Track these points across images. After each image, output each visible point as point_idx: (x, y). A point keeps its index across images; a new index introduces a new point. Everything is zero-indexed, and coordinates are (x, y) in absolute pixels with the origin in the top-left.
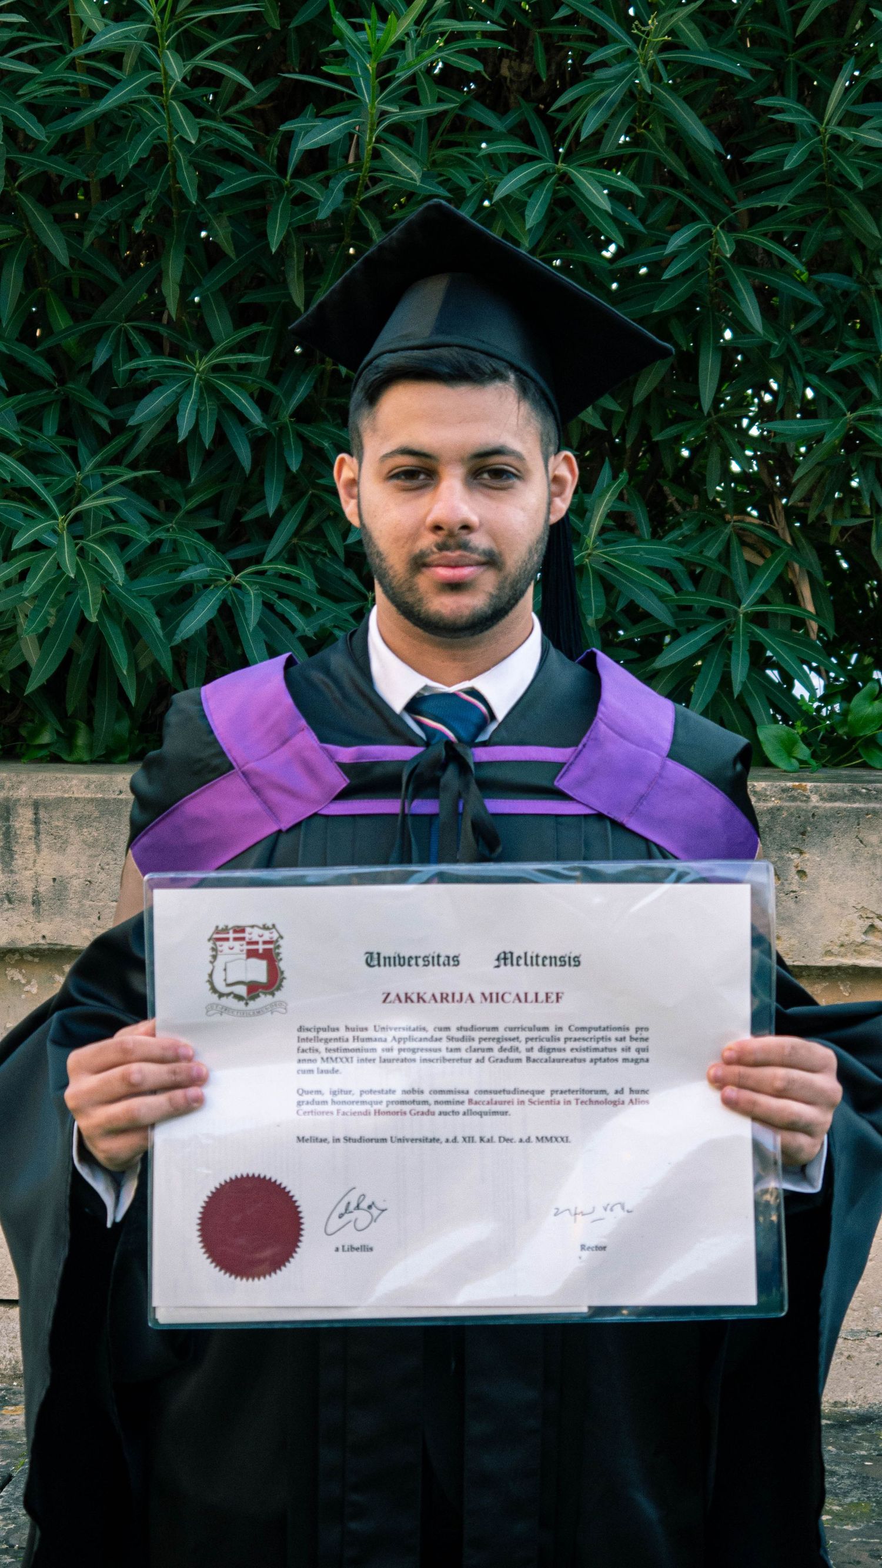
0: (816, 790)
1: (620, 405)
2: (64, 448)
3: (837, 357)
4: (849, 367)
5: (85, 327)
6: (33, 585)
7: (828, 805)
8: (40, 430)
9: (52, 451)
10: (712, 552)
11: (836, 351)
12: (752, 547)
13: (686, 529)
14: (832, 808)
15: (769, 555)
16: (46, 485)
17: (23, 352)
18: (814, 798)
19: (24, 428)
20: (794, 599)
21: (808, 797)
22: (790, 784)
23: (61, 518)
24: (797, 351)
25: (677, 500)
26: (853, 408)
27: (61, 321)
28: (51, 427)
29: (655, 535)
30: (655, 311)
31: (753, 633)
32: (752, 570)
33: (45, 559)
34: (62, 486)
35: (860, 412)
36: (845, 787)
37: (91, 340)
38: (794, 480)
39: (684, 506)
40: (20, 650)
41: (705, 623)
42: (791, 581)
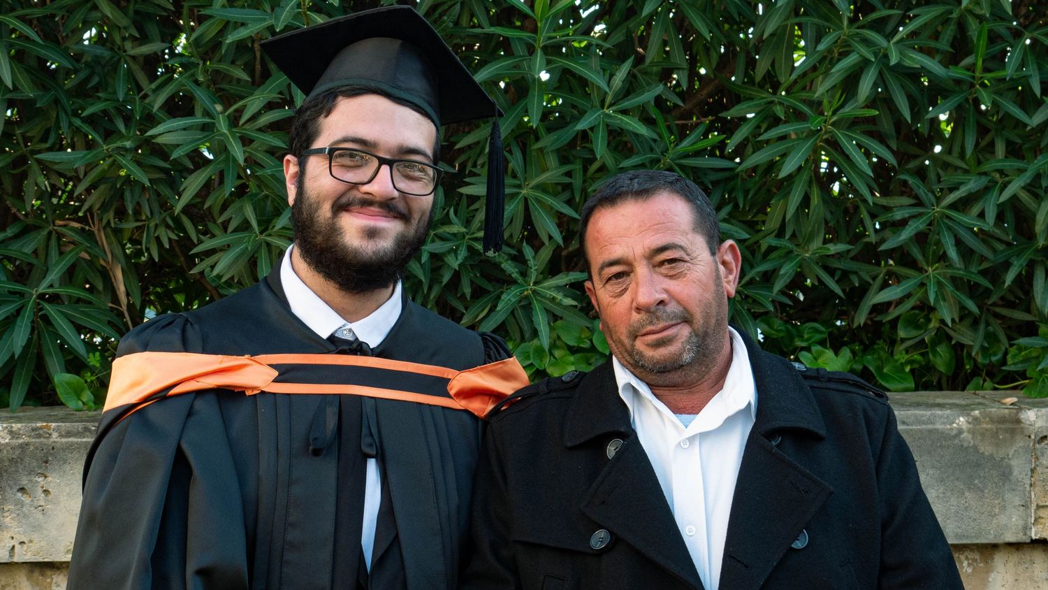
0: (58, 429)
7: (64, 440)
13: (9, 232)
14: (67, 443)
18: (55, 435)
21: (50, 435)
22: (39, 425)
25: (19, 211)
26: (107, 142)
31: (41, 308)
35: (113, 145)
36: (79, 426)
39: (25, 215)
42: (102, 266)
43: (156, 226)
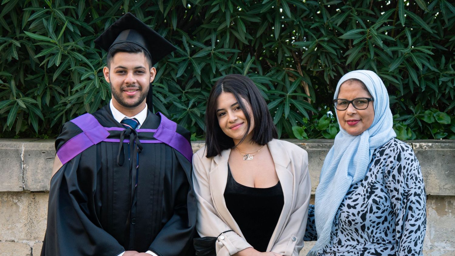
0: (308, 145)
1: (253, 38)
2: (97, 52)
3: (313, 24)
4: (317, 27)
5: (102, 18)
6: (87, 90)
8: (90, 47)
9: (93, 52)
10: (280, 78)
11: (313, 22)
12: (292, 77)
13: (273, 72)
14: (312, 150)
15: (296, 79)
16: (91, 62)
17: (85, 25)
19: (86, 46)
20: (304, 91)
21: (306, 147)
22: (301, 143)
23: (95, 71)
24: (302, 22)
25: (271, 64)
26: (318, 39)
27: (96, 16)
28: (93, 46)
29: (264, 74)
30: (261, 12)
31: (291, 101)
32: (291, 83)
33: (90, 83)
34: (97, 62)
35: (320, 39)
36: (316, 144)
37: (104, 21)
38: (302, 58)
39: (272, 65)
40: (85, 108)
41: (277, 98)
42: (303, 86)
43: (329, 70)
